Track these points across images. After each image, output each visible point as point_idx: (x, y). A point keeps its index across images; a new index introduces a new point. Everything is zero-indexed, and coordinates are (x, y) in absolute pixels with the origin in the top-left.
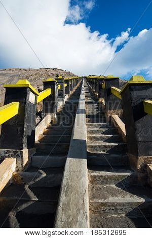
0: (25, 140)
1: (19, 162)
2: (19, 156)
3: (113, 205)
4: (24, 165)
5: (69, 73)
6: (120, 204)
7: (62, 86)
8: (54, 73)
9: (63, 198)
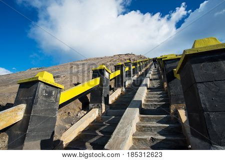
0: (103, 99)
1: (100, 111)
2: (100, 107)
3: (149, 127)
4: (103, 112)
5: (140, 57)
6: (154, 127)
7: (130, 68)
8: (126, 58)
9: (121, 121)
